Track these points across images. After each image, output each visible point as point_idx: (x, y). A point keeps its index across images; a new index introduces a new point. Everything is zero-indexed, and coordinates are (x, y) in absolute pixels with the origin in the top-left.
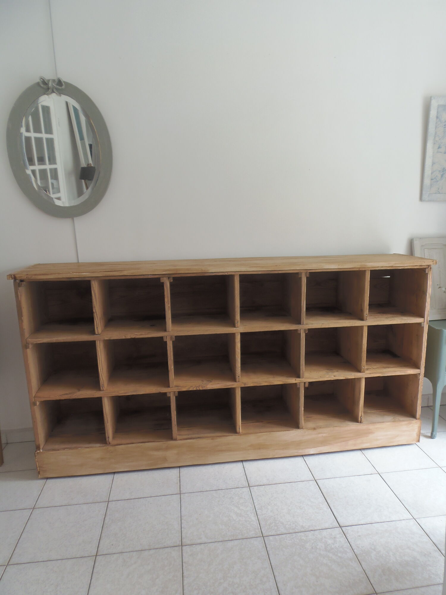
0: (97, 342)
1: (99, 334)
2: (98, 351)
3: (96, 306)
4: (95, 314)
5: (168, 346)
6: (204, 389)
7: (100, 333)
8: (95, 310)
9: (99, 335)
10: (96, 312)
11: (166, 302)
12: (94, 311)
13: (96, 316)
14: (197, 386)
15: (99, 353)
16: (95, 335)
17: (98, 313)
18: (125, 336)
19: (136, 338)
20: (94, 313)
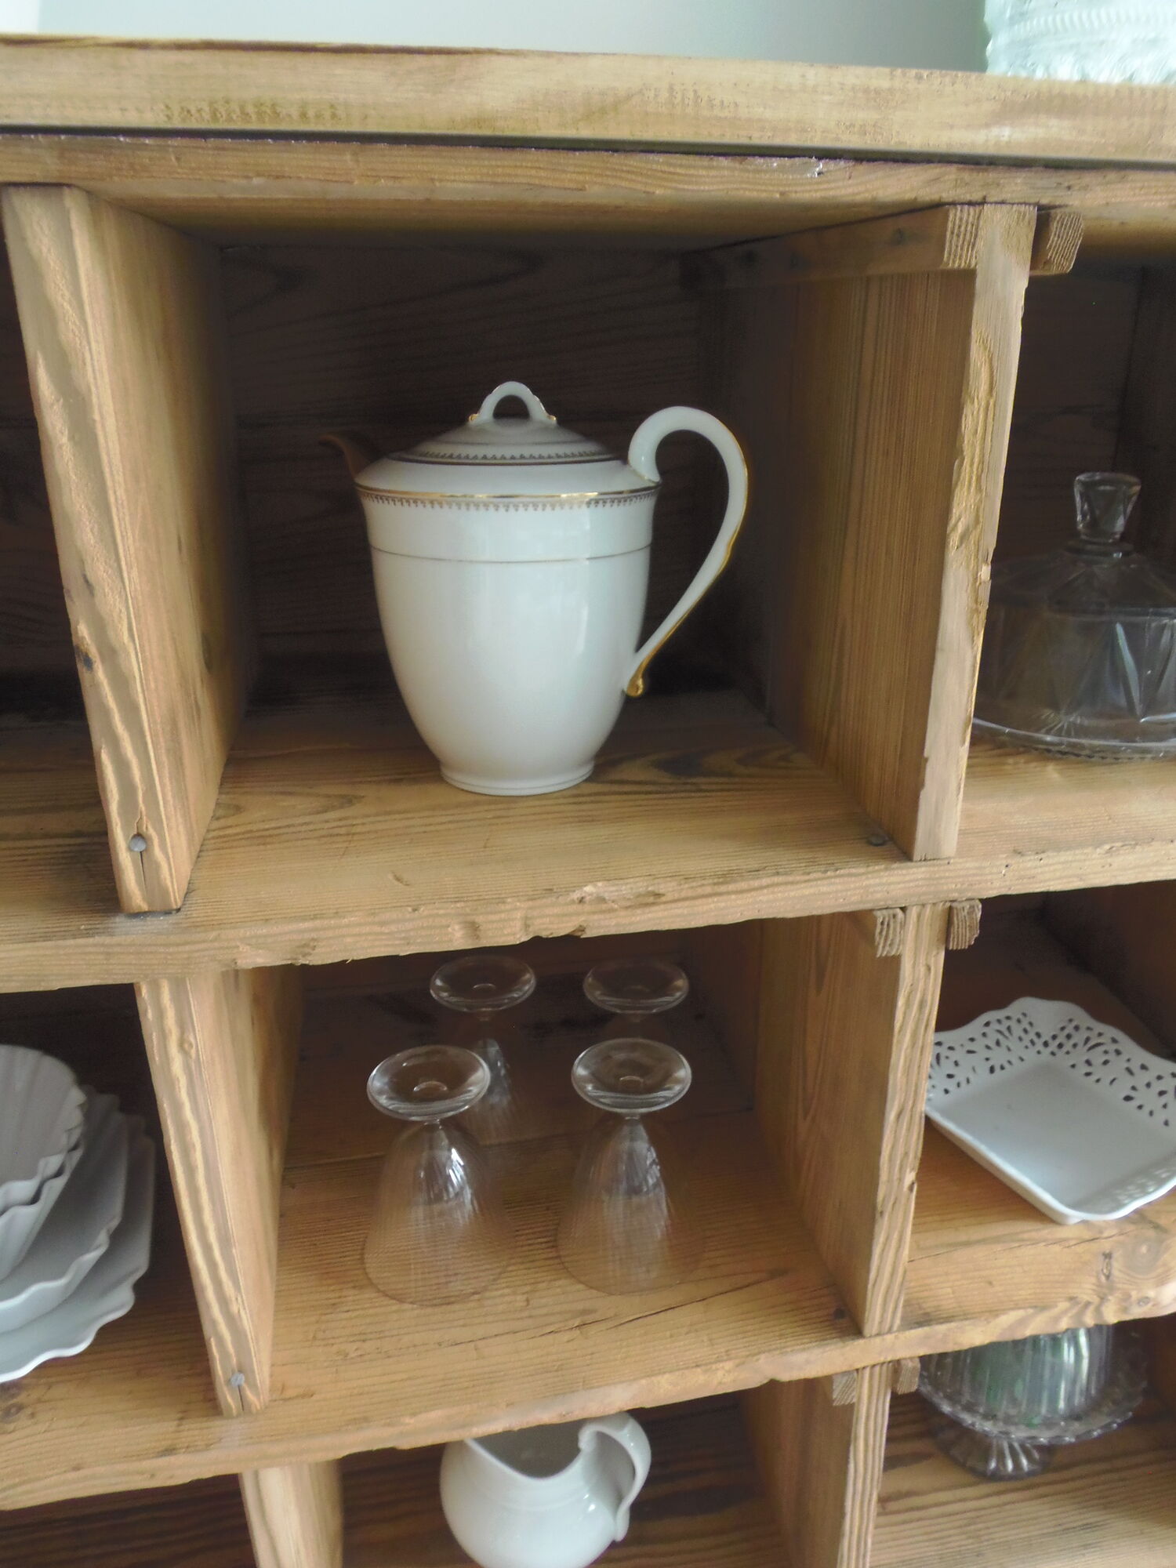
0: (144, 994)
1: (168, 913)
2: (172, 1083)
3: (99, 571)
4: (100, 673)
5: (901, 1002)
6: (1137, 1312)
7: (175, 898)
8: (100, 627)
9: (163, 923)
10: (111, 654)
11: (963, 538)
12: (83, 631)
13: (111, 702)
14: (1088, 1304)
15: (177, 1107)
16: (119, 922)
17: (134, 664)
18: (473, 928)
19: (589, 934)
20: (89, 663)
